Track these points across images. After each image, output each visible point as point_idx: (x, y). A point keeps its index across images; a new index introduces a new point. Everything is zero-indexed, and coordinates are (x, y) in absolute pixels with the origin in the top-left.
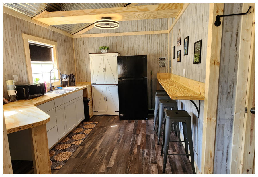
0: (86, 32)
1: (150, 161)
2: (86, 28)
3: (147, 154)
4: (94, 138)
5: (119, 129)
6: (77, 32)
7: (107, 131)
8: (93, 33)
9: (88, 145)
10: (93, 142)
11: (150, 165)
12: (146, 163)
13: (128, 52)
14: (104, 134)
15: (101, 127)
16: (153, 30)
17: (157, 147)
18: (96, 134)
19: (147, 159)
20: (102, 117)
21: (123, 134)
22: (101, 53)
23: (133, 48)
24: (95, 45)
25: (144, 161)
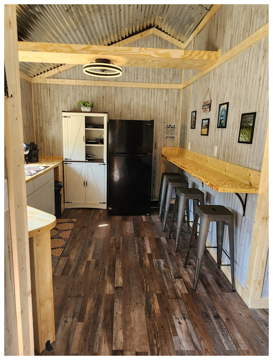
0: (55, 75)
1: (172, 276)
2: (55, 68)
3: (165, 266)
4: (79, 244)
5: (112, 231)
6: (39, 73)
7: (95, 234)
8: (66, 78)
9: (74, 255)
10: (80, 250)
11: (173, 281)
12: (166, 278)
13: (120, 112)
14: (93, 238)
15: (84, 227)
16: (159, 82)
17: (175, 255)
18: (80, 239)
19: (166, 272)
20: (80, 212)
21: (121, 238)
22: (81, 112)
23: (128, 106)
24: (69, 98)
25: (164, 275)
